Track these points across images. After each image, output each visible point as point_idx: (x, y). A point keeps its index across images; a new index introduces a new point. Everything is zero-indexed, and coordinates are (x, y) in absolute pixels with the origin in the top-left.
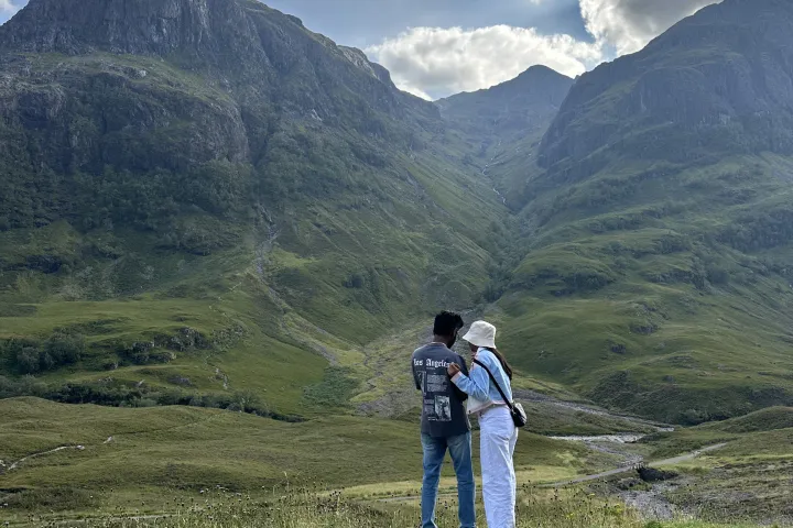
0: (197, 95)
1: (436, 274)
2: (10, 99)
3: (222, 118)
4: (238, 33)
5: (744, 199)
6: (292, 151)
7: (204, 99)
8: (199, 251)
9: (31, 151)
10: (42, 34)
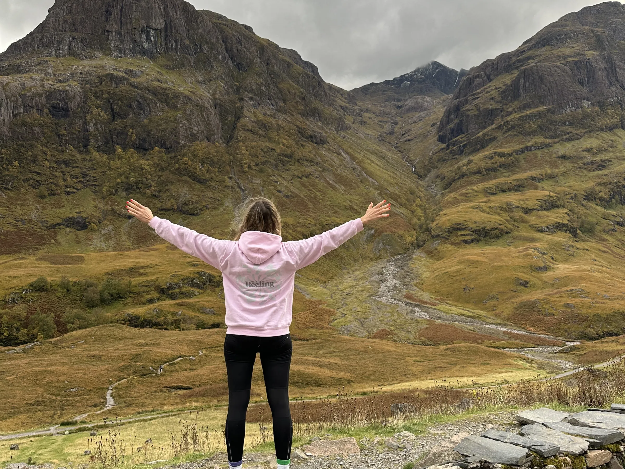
0: (181, 89)
1: (372, 228)
2: (40, 95)
3: (201, 108)
4: (208, 40)
5: (604, 166)
6: (255, 133)
7: (187, 93)
8: (192, 212)
9: (59, 136)
10: (59, 42)
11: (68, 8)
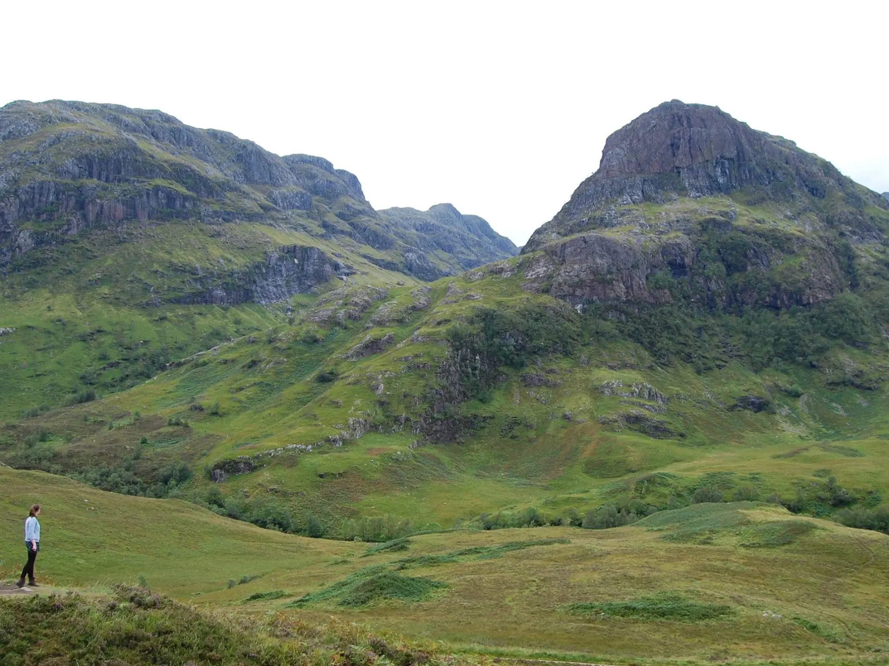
0: (788, 230)
8: (868, 386)
10: (632, 187)
11: (628, 146)
